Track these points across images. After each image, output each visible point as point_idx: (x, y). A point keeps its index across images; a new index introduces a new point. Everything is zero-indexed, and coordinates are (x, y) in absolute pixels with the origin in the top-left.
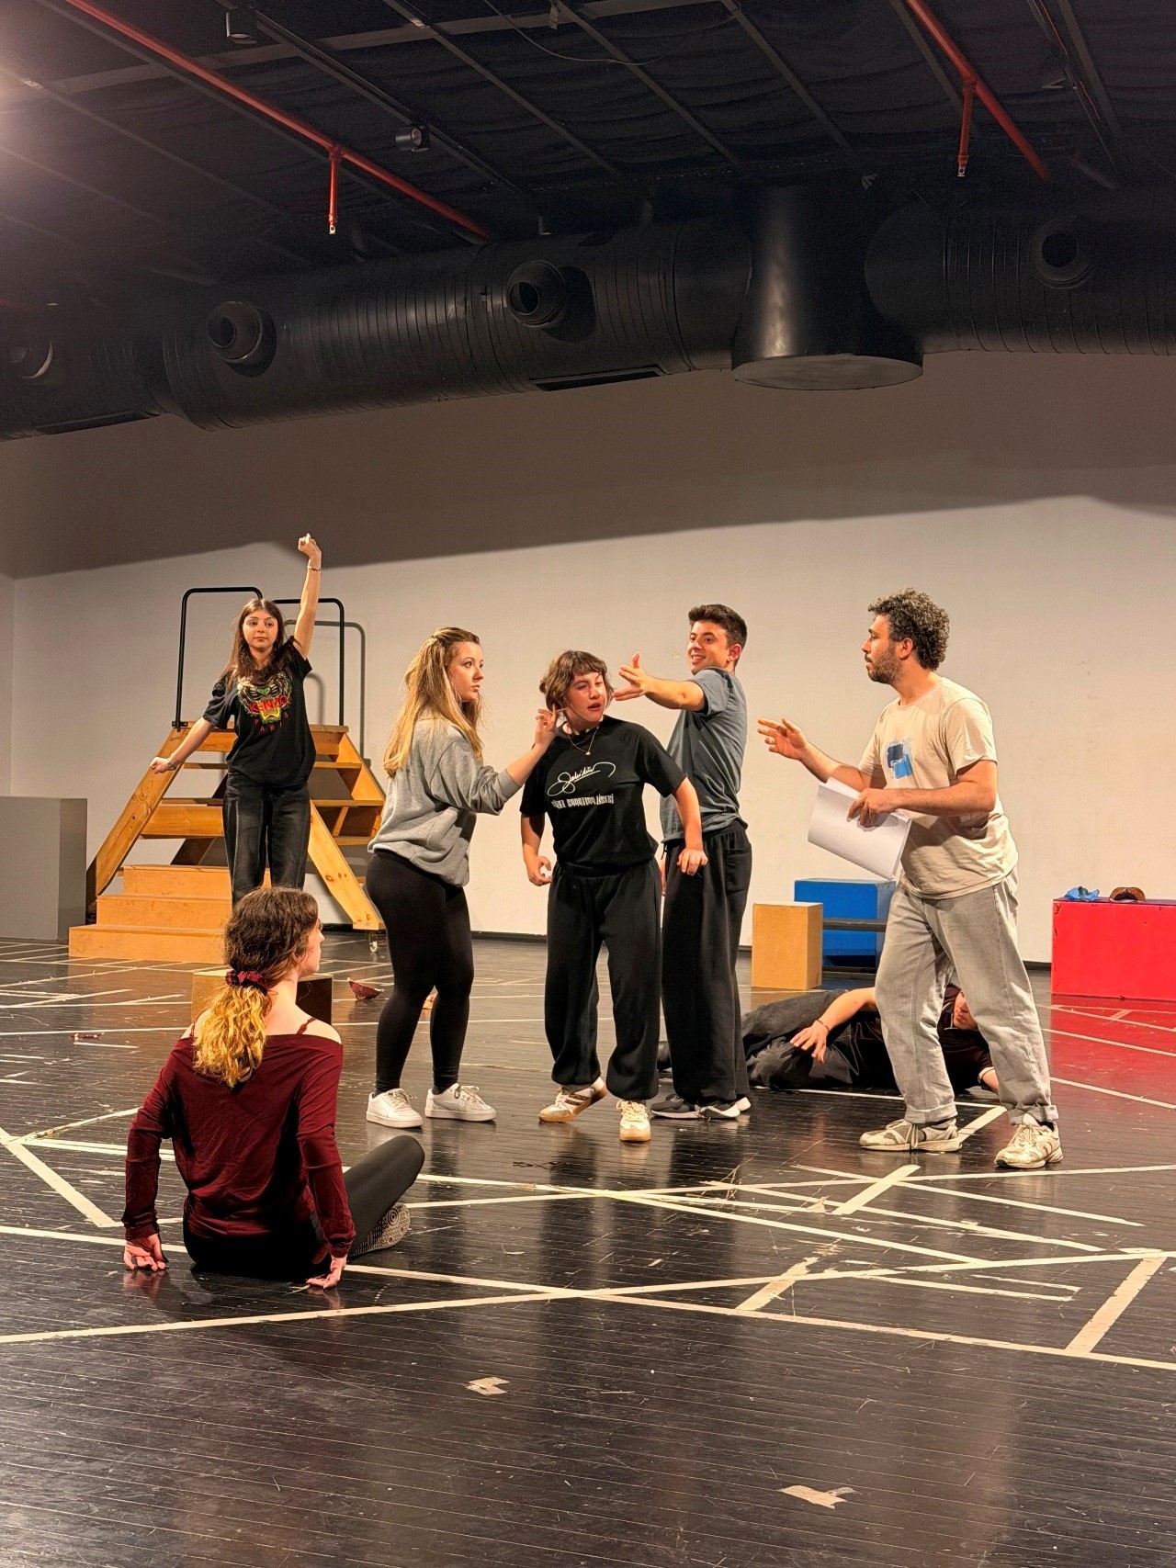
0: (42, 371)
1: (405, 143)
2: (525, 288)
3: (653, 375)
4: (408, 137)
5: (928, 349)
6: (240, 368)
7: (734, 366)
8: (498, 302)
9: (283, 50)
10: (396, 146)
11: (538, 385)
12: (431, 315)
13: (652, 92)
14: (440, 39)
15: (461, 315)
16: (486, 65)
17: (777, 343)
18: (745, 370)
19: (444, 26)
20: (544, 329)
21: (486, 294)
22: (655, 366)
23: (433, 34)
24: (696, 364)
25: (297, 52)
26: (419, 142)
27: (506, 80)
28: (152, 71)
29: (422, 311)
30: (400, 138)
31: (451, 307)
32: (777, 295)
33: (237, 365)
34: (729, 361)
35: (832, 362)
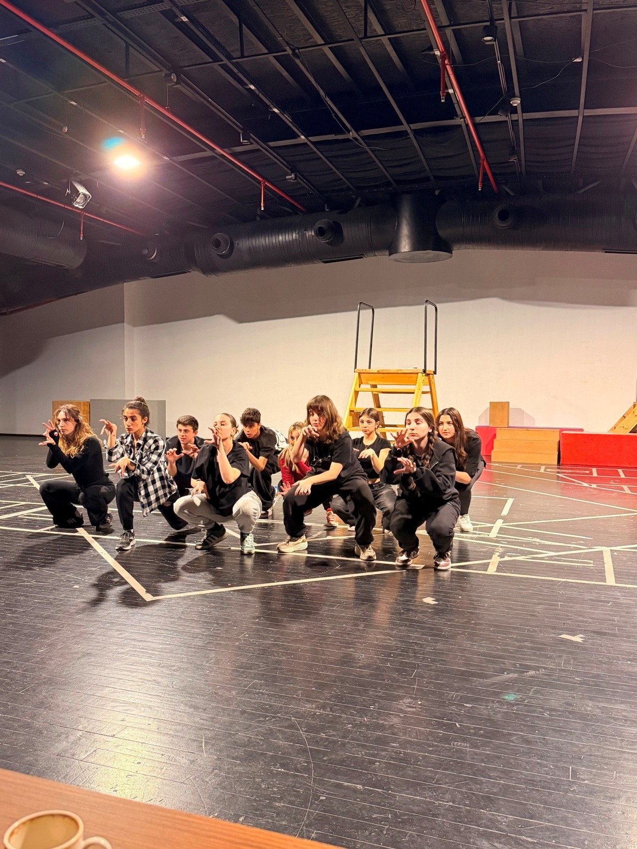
0: (153, 257)
1: (289, 179)
2: (320, 228)
3: (362, 258)
4: (290, 177)
5: (455, 249)
6: (221, 256)
7: (390, 254)
8: (311, 233)
9: (255, 146)
10: (286, 179)
11: (322, 262)
12: (287, 238)
13: (375, 161)
14: (309, 143)
15: (297, 238)
16: (321, 152)
17: (405, 246)
18: (394, 256)
19: (310, 138)
20: (326, 243)
21: (306, 230)
22: (363, 255)
23: (307, 141)
24: (376, 254)
25: (259, 147)
26: (294, 178)
27: (326, 157)
28: (209, 153)
29: (284, 236)
30: (287, 177)
31: (294, 235)
32: (405, 231)
33: (221, 255)
34: (387, 253)
35: (423, 253)
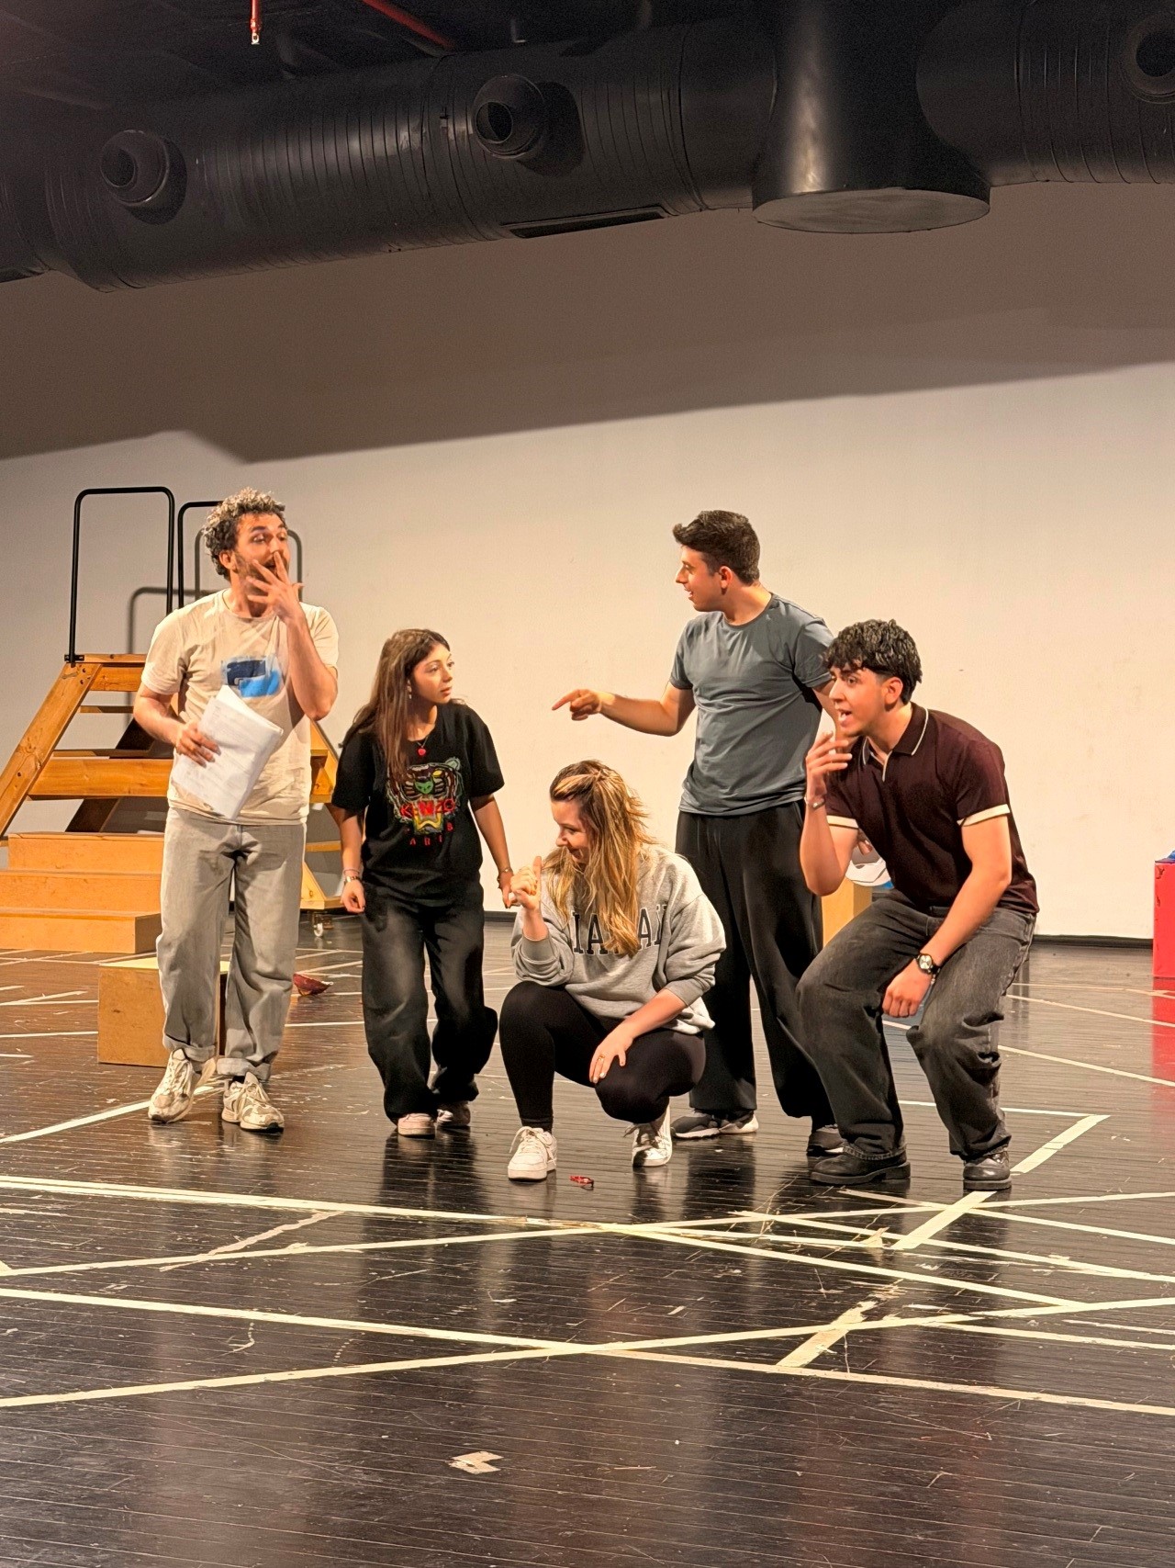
2: (495, 110)
3: (658, 217)
5: (996, 180)
6: (142, 213)
7: (757, 203)
8: (462, 127)
11: (509, 232)
12: (378, 145)
15: (416, 144)
17: (809, 175)
18: (770, 210)
20: (517, 161)
21: (446, 117)
22: (658, 205)
24: (708, 202)
29: (368, 139)
31: (404, 135)
32: (808, 115)
33: (138, 210)
34: (749, 198)
35: (877, 199)
